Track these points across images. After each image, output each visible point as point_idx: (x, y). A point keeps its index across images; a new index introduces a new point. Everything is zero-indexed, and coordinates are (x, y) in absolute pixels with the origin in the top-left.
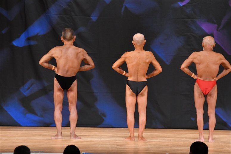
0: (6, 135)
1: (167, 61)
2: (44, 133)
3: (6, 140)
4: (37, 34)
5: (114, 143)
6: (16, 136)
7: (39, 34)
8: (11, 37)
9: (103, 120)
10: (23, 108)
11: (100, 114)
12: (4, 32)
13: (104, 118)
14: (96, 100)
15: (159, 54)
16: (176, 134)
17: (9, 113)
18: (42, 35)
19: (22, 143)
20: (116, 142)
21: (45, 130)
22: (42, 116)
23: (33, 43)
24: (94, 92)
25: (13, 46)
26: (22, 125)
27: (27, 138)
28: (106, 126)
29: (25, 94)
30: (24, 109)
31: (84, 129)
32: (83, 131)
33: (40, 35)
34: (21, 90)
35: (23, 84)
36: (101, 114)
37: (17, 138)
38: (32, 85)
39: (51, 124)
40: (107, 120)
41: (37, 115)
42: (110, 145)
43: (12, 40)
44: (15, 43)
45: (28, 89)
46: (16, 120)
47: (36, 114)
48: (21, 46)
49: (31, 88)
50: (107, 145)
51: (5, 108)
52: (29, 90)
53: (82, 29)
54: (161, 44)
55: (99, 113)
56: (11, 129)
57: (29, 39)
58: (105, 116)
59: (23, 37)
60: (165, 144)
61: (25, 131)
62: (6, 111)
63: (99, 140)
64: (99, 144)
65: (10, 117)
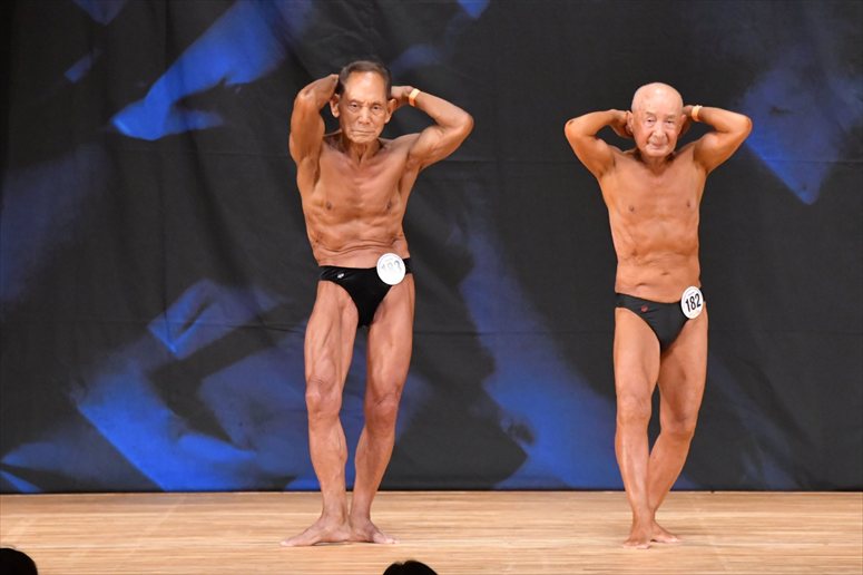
0: (92, 533)
1: (805, 188)
2: (262, 518)
3: (94, 552)
4: (223, 81)
5: (574, 561)
6: (137, 536)
7: (232, 82)
8: (109, 95)
9: (522, 457)
10: (166, 412)
11: (505, 430)
12: (74, 74)
13: (524, 446)
14: (488, 366)
15: (765, 158)
16: (848, 515)
17: (104, 432)
18: (245, 86)
19: (162, 564)
20: (583, 556)
21: (267, 508)
22: (249, 444)
23: (202, 121)
24: (475, 335)
25: (118, 136)
26: (161, 485)
27: (184, 542)
28: (535, 484)
29: (173, 348)
30: (172, 413)
31: (438, 500)
32: (435, 507)
33: (236, 86)
34: (157, 330)
35: (164, 306)
36: (511, 428)
37: (139, 543)
38: (202, 308)
39: (290, 479)
40: (539, 455)
41: (226, 438)
42: (555, 566)
43: (110, 109)
44: (125, 124)
45: (188, 325)
46: (137, 464)
47: (222, 435)
48: (151, 138)
49: (197, 321)
50: (541, 566)
51: (86, 410)
52: (190, 330)
53: (419, 55)
54: (775, 111)
55: (505, 425)
56: (114, 506)
57: (185, 104)
58: (529, 439)
59: (161, 94)
60: (800, 560)
61: (177, 510)
62: (90, 426)
63: (505, 545)
64: (507, 566)
65: (113, 452)
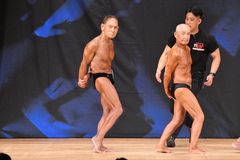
0: (28, 150)
1: (232, 52)
2: (77, 146)
3: (29, 155)
4: (66, 21)
6: (41, 151)
7: (69, 21)
8: (34, 24)
9: (151, 128)
10: (49, 115)
11: (146, 121)
12: (23, 18)
13: (151, 125)
14: (141, 102)
15: (221, 43)
17: (31, 121)
18: (72, 22)
20: (168, 157)
21: (78, 143)
22: (73, 125)
23: (60, 32)
24: (138, 93)
25: (36, 36)
26: (48, 136)
27: (55, 152)
28: (155, 136)
29: (51, 97)
30: (51, 116)
31: (127, 141)
32: (126, 143)
33: (70, 22)
34: (47, 91)
35: (49, 85)
36: (148, 120)
37: (42, 153)
38: (60, 85)
39: (85, 134)
40: (156, 128)
43: (34, 29)
44: (37, 33)
45: (56, 90)
46: (41, 130)
47: (66, 122)
48: (45, 37)
49: (58, 89)
51: (26, 115)
53: (122, 13)
54: (224, 30)
55: (146, 119)
56: (35, 142)
57: (55, 27)
58: (153, 123)
59: (48, 24)
61: (52, 143)
62: (28, 119)
63: (146, 154)
65: (34, 126)
